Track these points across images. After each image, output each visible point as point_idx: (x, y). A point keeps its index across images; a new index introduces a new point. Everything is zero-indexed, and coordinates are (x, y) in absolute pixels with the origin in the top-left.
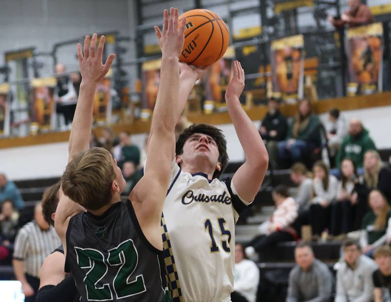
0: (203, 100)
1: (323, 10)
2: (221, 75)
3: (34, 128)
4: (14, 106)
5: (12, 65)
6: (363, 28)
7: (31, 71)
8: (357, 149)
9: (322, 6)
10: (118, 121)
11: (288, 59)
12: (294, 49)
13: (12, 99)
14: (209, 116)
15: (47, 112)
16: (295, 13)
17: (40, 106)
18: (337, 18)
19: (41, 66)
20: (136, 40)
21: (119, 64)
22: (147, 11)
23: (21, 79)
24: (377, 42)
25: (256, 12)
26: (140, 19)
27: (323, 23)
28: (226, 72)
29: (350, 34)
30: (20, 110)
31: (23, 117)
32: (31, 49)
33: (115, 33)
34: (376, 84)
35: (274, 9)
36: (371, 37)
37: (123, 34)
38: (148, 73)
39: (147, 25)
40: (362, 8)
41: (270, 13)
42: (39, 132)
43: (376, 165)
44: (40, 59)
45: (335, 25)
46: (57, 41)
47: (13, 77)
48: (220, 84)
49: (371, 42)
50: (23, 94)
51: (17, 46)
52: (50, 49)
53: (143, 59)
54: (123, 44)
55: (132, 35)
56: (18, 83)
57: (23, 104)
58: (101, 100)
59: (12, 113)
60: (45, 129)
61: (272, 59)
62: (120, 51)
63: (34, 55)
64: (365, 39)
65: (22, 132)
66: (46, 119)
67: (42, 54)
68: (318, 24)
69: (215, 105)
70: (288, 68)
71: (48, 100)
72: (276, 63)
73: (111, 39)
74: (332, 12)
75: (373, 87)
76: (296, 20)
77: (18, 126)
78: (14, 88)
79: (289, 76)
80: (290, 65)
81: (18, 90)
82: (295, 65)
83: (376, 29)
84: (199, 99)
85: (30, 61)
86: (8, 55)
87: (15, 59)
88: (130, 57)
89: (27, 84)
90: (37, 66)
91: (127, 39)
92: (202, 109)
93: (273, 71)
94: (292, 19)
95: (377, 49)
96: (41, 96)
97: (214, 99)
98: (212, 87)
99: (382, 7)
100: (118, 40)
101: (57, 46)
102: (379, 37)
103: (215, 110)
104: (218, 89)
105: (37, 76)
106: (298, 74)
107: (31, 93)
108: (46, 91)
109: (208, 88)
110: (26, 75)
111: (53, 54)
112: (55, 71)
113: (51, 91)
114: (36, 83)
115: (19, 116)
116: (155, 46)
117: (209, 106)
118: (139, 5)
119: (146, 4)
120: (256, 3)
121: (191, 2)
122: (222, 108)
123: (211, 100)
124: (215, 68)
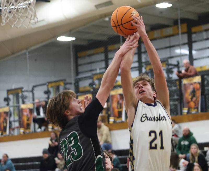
0: (109, 116)
1: (171, 68)
2: (118, 103)
3: (22, 130)
4: (12, 119)
5: (11, 97)
6: (191, 78)
7: (21, 100)
8: (186, 143)
9: (170, 67)
13: (11, 115)
14: (112, 124)
15: (29, 122)
17: (25, 119)
18: (180, 72)
19: (26, 97)
20: (75, 84)
22: (81, 69)
23: (15, 104)
24: (198, 86)
25: (137, 70)
26: (77, 73)
27: (170, 76)
28: (121, 102)
29: (185, 81)
30: (14, 121)
31: (17, 124)
32: (21, 88)
33: (65, 80)
34: (197, 108)
35: (145, 68)
36: (195, 83)
37: (68, 81)
39: (81, 76)
40: (191, 67)
41: (144, 70)
42: (24, 132)
44: (25, 94)
46: (34, 84)
47: (11, 103)
48: (117, 108)
49: (195, 86)
50: (16, 112)
51: (13, 87)
52: (30, 89)
53: (79, 94)
54: (68, 86)
55: (73, 82)
56: (13, 106)
57: (17, 118)
59: (10, 123)
60: (27, 131)
63: (22, 92)
64: (192, 84)
65: (16, 133)
66: (28, 126)
67: (27, 91)
68: (168, 76)
69: (114, 119)
71: (29, 116)
73: (62, 84)
74: (175, 70)
75: (196, 110)
77: (14, 129)
78: (12, 109)
81: (14, 110)
83: (198, 79)
84: (107, 115)
85: (20, 95)
86: (9, 91)
87: (12, 94)
89: (19, 107)
90: (24, 98)
91: (71, 84)
92: (109, 121)
95: (198, 90)
96: (25, 114)
97: (115, 116)
98: (113, 109)
99: (201, 67)
100: (66, 84)
101: (34, 87)
102: (199, 83)
103: (115, 122)
104: (116, 111)
105: (24, 103)
107: (20, 112)
108: (28, 111)
109: (111, 110)
110: (18, 102)
111: (32, 91)
114: (23, 106)
115: (14, 124)
116: (85, 87)
117: (112, 120)
118: (77, 66)
119: (81, 65)
120: (136, 65)
121: (103, 65)
122: (118, 121)
123: (113, 117)
124: (115, 99)
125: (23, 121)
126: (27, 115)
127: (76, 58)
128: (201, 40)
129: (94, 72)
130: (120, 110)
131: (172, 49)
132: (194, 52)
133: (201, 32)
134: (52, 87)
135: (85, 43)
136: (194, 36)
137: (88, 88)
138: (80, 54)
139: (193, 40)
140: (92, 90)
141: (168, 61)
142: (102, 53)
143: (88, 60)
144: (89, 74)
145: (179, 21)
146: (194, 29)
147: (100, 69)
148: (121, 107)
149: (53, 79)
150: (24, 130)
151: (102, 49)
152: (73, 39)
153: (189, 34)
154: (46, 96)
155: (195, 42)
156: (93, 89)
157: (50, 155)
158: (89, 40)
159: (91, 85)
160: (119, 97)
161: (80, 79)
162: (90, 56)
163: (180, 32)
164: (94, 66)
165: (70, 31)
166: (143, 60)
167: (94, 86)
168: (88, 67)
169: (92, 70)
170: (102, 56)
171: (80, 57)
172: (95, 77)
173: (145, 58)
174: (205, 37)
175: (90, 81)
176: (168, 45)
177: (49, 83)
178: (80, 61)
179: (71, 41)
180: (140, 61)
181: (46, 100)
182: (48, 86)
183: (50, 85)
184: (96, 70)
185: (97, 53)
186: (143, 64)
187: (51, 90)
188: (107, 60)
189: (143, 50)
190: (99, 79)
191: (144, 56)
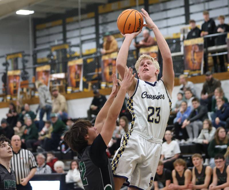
0: (67, 86)
2: (76, 73)
6: (148, 48)
10: (23, 98)
11: (110, 64)
12: (113, 59)
14: (69, 94)
20: (33, 56)
21: (24, 68)
22: (39, 41)
24: (155, 56)
25: (94, 41)
26: (35, 45)
28: (78, 72)
29: (142, 51)
33: (23, 52)
35: (103, 39)
36: (152, 53)
37: (26, 52)
38: (39, 72)
39: (38, 48)
40: (150, 37)
41: (101, 41)
48: (75, 78)
49: (152, 55)
53: (36, 66)
54: (26, 58)
55: (31, 53)
58: (15, 87)
61: (102, 65)
62: (25, 61)
64: (149, 54)
69: (72, 89)
70: (110, 69)
72: (104, 67)
73: (20, 56)
79: (111, 73)
80: (111, 68)
82: (113, 67)
83: (154, 49)
84: (64, 86)
88: (30, 64)
91: (29, 55)
92: (66, 91)
93: (102, 71)
97: (72, 86)
98: (71, 80)
100: (24, 56)
102: (156, 53)
103: (72, 92)
104: (74, 81)
106: (115, 72)
109: (69, 80)
116: (43, 59)
117: (69, 90)
118: (35, 38)
119: (39, 37)
120: (94, 36)
121: (61, 37)
122: (76, 90)
123: (71, 86)
124: (73, 70)
127: (35, 31)
128: (158, 12)
129: (52, 44)
130: (78, 80)
133: (158, 3)
134: (10, 59)
135: (44, 16)
136: (151, 7)
137: (46, 60)
138: (38, 27)
139: (150, 11)
140: (50, 61)
142: (60, 25)
143: (46, 32)
144: (47, 46)
147: (58, 41)
148: (79, 77)
149: (11, 51)
151: (60, 22)
152: (32, 12)
153: (146, 5)
154: (4, 68)
155: (152, 13)
156: (51, 60)
157: (8, 125)
158: (47, 14)
159: (49, 56)
160: (76, 67)
161: (39, 51)
162: (48, 28)
163: (137, 4)
164: (52, 38)
165: (29, 5)
166: (101, 32)
167: (52, 57)
168: (47, 39)
169: (49, 42)
170: (60, 29)
171: (39, 30)
172: (53, 49)
173: (103, 30)
174: (162, 8)
175: (48, 53)
177: (8, 55)
178: (38, 34)
179: (30, 14)
180: (97, 32)
181: (5, 71)
182: (6, 58)
183: (8, 58)
184: (54, 41)
185: (56, 26)
186: (101, 36)
187: (10, 62)
188: (64, 32)
189: (100, 22)
190: (57, 51)
191: (101, 28)
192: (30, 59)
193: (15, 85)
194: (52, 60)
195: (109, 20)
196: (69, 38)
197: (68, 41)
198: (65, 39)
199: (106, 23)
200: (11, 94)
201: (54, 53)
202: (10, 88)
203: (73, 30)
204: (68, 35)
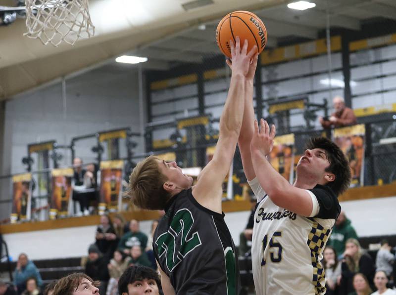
1: (313, 111)
3: (53, 213)
4: (36, 194)
5: (34, 156)
6: (348, 129)
7: (51, 163)
8: (340, 237)
9: (312, 108)
10: (127, 209)
11: (281, 155)
12: (286, 146)
13: (34, 187)
15: (65, 199)
16: (287, 114)
17: (59, 193)
18: (326, 119)
19: (61, 157)
20: (145, 135)
21: (130, 157)
22: (156, 110)
23: (42, 169)
24: (360, 141)
26: (150, 117)
27: (312, 123)
29: (336, 134)
30: (40, 197)
31: (44, 203)
32: (53, 142)
33: (128, 129)
34: (358, 179)
35: (268, 111)
36: (355, 136)
37: (134, 130)
39: (156, 122)
40: (347, 110)
41: (265, 114)
42: (57, 217)
43: (357, 252)
44: (59, 151)
45: (324, 125)
46: (75, 135)
47: (34, 167)
49: (354, 141)
50: (43, 182)
51: (39, 139)
52: (68, 143)
53: (151, 153)
54: (134, 139)
55: (143, 132)
56: (39, 173)
57: (44, 192)
58: (113, 189)
59: (33, 200)
60: (63, 215)
62: (131, 145)
63: (54, 148)
64: (349, 138)
65: (42, 217)
66: (64, 205)
67: (62, 147)
68: (308, 124)
70: (280, 164)
71: (66, 189)
72: (270, 159)
73: (123, 135)
74: (320, 114)
75: (356, 182)
76: (288, 120)
77: (39, 211)
78: (36, 177)
79: (281, 170)
80: (282, 161)
81: (39, 179)
82: (286, 160)
83: (359, 130)
85: (51, 153)
86: (31, 147)
87: (37, 151)
88: (139, 150)
89: (48, 173)
90: (56, 158)
91: (138, 135)
94: (285, 119)
95: (359, 147)
96: (59, 185)
99: (365, 110)
100: (129, 135)
101: (75, 140)
102: (361, 137)
105: (56, 166)
106: (289, 169)
107: (51, 181)
108: (64, 180)
110: (47, 165)
111: (71, 147)
112: (73, 162)
113: (69, 180)
114: (55, 173)
115: (40, 203)
116: (163, 141)
118: (149, 105)
119: (155, 104)
121: (195, 103)
125: (56, 198)
126: (63, 188)
127: (149, 92)
128: (365, 65)
129: (179, 116)
131: (315, 78)
132: (353, 84)
133: (365, 50)
134: (106, 140)
135: (164, 67)
136: (353, 57)
137: (169, 143)
138: (155, 85)
139: (352, 63)
140: (175, 146)
141: (307, 99)
142: (193, 83)
143: (168, 95)
144: (171, 119)
145: (328, 32)
146: (353, 46)
147: (189, 110)
149: (107, 127)
150: (57, 213)
151: (193, 77)
152: (144, 60)
153: (345, 53)
154: (95, 155)
155: (356, 66)
156: (177, 145)
157: (101, 255)
158: (171, 62)
159: (174, 137)
161: (155, 128)
162: (172, 88)
163: (329, 50)
164: (178, 106)
165: (139, 46)
166: (265, 97)
167: (179, 139)
168: (169, 108)
169: (175, 113)
170: (193, 90)
171: (155, 91)
172: (181, 125)
173: (268, 94)
174: (372, 59)
175: (172, 131)
176: (308, 72)
177: (101, 133)
178: (155, 98)
179: (140, 63)
180: (258, 98)
181: (96, 162)
182: (98, 139)
183: (102, 138)
184: (182, 112)
185: (186, 84)
186: (265, 104)
187: (104, 145)
188: (201, 96)
189: (264, 79)
190: (187, 128)
191: (265, 90)
192: (141, 141)
193: (113, 186)
194: (178, 143)
195: (279, 77)
196: (208, 107)
197: (207, 111)
198: (202, 108)
199: (273, 82)
200: (106, 202)
201: (183, 133)
202: (105, 191)
203: (217, 92)
204: (208, 101)
